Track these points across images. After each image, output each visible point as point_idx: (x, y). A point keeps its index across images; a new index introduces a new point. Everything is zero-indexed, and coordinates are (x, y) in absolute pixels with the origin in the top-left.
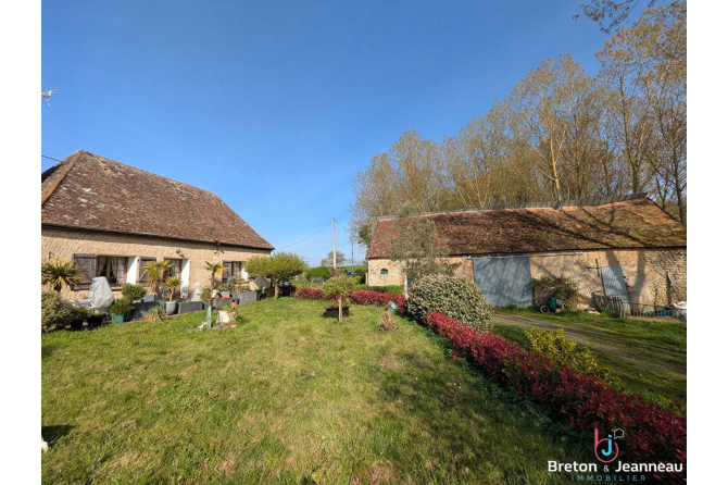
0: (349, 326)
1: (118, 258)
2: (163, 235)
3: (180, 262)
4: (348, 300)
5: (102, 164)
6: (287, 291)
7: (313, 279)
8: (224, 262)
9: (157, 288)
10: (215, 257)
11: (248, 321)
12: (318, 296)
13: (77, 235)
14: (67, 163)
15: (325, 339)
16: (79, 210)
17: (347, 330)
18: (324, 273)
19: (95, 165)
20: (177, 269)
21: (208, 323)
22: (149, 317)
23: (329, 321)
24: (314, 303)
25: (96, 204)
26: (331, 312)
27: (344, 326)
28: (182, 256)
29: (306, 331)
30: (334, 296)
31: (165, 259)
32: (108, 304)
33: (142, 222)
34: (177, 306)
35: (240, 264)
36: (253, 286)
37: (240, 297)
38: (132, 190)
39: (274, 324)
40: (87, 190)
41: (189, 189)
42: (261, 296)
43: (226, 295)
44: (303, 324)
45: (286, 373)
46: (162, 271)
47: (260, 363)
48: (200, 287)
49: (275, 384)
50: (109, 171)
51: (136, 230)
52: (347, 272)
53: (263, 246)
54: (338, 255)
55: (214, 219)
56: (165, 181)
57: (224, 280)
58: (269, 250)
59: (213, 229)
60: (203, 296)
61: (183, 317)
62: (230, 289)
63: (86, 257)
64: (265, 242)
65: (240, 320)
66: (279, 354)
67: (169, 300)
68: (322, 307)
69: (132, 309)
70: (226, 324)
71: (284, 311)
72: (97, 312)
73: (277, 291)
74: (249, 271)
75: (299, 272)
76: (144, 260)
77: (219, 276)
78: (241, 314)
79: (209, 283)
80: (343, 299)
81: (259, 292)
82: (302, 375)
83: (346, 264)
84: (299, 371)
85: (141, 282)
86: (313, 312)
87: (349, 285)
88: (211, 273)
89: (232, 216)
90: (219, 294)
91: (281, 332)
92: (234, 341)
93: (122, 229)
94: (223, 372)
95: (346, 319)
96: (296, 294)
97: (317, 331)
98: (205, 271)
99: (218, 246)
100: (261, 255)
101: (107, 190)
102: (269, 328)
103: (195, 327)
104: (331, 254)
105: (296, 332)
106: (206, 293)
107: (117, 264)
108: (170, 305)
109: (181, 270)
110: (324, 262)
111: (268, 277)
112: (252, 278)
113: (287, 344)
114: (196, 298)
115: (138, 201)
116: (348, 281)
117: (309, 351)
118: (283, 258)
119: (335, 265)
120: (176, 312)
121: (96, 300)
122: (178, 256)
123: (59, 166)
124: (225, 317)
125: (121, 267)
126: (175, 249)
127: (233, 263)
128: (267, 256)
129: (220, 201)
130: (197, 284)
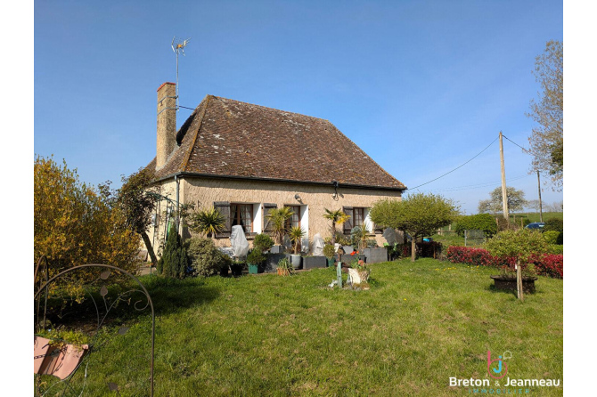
0: (536, 306)
1: (246, 205)
2: (281, 178)
3: (299, 209)
4: (532, 267)
5: (225, 107)
6: (429, 250)
7: (467, 234)
8: (344, 209)
9: (281, 238)
10: (334, 203)
11: (383, 284)
12: (478, 259)
13: (214, 183)
14: (200, 110)
15: (496, 320)
16: (214, 158)
17: (531, 311)
18: (487, 224)
19: (221, 108)
20: (296, 217)
21: (339, 281)
22: (279, 270)
23: (498, 296)
24: (473, 269)
25: (226, 150)
26: (504, 284)
27: (527, 306)
28: (300, 201)
29: (466, 305)
30: (508, 260)
31: (286, 206)
32: (245, 253)
33: (262, 164)
34: (302, 259)
35: (362, 211)
36: (381, 241)
37: (367, 253)
38: (250, 130)
39: (419, 291)
40: (217, 136)
41: (301, 120)
42: (393, 254)
43: (349, 250)
44: (460, 297)
45: (444, 350)
46: (283, 220)
47: (409, 332)
48: (320, 239)
49: (432, 358)
50: (231, 113)
51: (258, 175)
52: (527, 222)
53: (390, 185)
54: (511, 193)
55: (330, 155)
56: (278, 114)
57: (346, 231)
58: (398, 190)
59: (329, 167)
60: (326, 250)
61: (310, 273)
62: (355, 244)
63: (223, 205)
64: (392, 179)
65: (372, 281)
66: (431, 326)
67: (293, 252)
68: (487, 276)
69: (263, 259)
70: (358, 286)
71: (428, 277)
72: (237, 261)
73: (414, 250)
74: (376, 220)
75: (446, 223)
76: (267, 207)
77: (339, 226)
78: (373, 276)
79: (330, 235)
80: (523, 265)
81: (389, 248)
82: (466, 355)
83: (526, 210)
84: (461, 349)
85: (266, 231)
86: (473, 282)
87: (533, 243)
88: (330, 222)
89: (349, 147)
90: (341, 248)
91: (429, 301)
92: (372, 305)
93: (247, 174)
94: (370, 334)
95: (530, 296)
96: (443, 255)
97: (483, 307)
98: (325, 220)
99: (337, 188)
100: (391, 199)
101: (231, 134)
102: (412, 296)
103: (325, 285)
104: (497, 194)
105: (450, 305)
106: (328, 246)
107: (245, 212)
108: (295, 258)
109: (300, 219)
110: (484, 206)
111: (400, 229)
112: (379, 230)
113: (440, 317)
114: (318, 253)
115: (257, 141)
116: (531, 237)
117: (473, 330)
118: (422, 202)
119: (505, 211)
120: (301, 267)
121: (236, 249)
122: (296, 202)
123: (195, 115)
124: (355, 277)
125: (248, 216)
126: (293, 194)
127: (354, 209)
128: (398, 199)
129: (334, 129)
130: (318, 235)
